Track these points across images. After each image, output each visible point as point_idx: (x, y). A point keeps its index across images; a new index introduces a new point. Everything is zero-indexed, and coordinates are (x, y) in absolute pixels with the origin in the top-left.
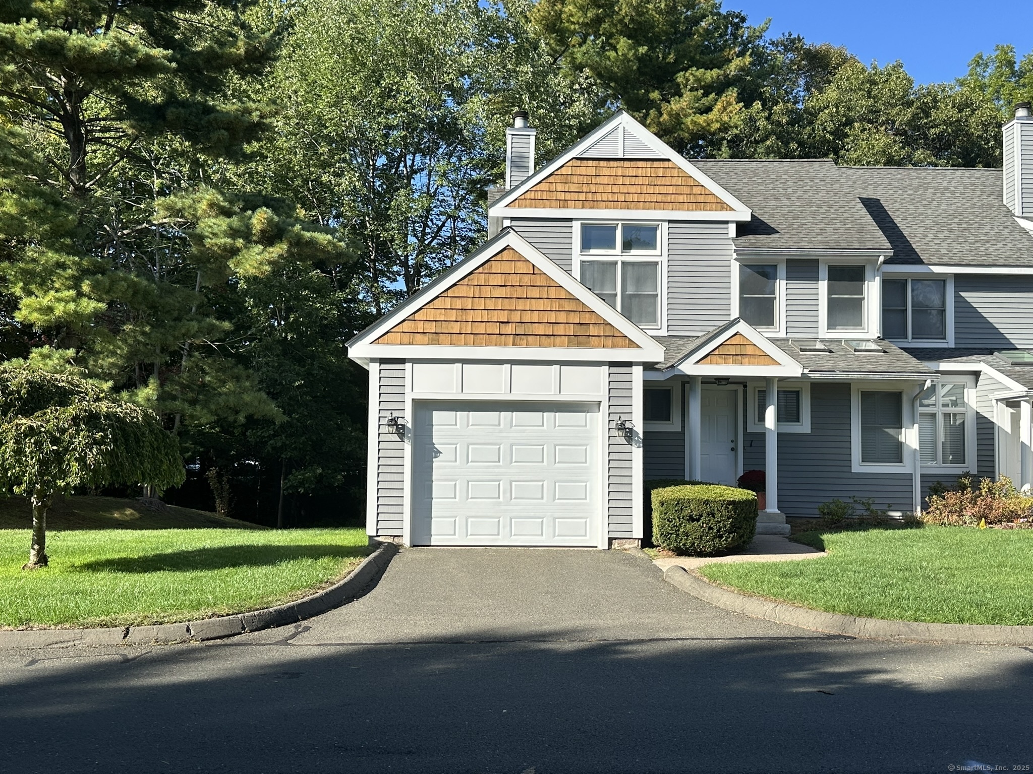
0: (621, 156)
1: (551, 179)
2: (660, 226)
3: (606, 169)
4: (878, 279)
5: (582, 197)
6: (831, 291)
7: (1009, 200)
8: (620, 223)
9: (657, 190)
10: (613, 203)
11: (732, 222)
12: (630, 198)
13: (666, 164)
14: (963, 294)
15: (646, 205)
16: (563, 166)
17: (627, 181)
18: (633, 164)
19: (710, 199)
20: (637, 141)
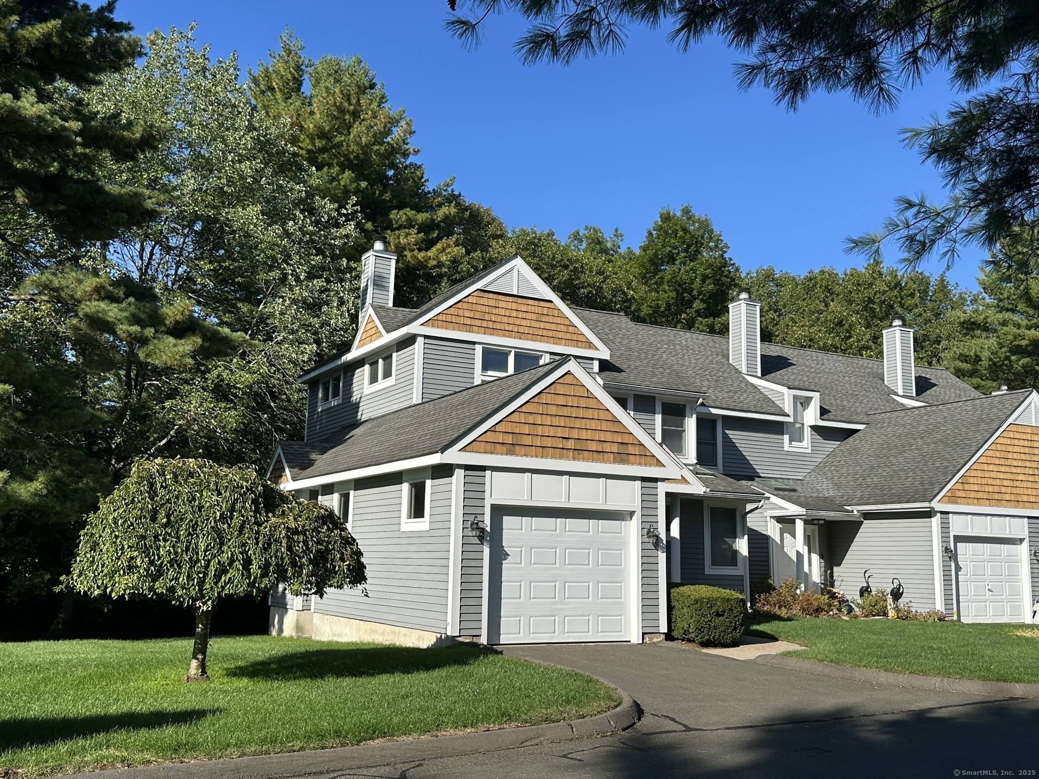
0: (515, 293)
1: (459, 305)
2: (543, 357)
3: (504, 303)
4: (694, 416)
5: (485, 324)
6: (664, 423)
7: (734, 361)
8: (513, 350)
9: (542, 325)
10: (509, 333)
11: (596, 359)
12: (521, 330)
13: (549, 305)
14: (727, 432)
15: (534, 337)
16: (469, 295)
17: (520, 315)
18: (524, 301)
19: (581, 338)
20: (527, 281)
